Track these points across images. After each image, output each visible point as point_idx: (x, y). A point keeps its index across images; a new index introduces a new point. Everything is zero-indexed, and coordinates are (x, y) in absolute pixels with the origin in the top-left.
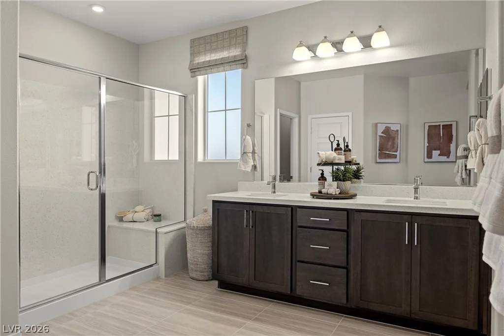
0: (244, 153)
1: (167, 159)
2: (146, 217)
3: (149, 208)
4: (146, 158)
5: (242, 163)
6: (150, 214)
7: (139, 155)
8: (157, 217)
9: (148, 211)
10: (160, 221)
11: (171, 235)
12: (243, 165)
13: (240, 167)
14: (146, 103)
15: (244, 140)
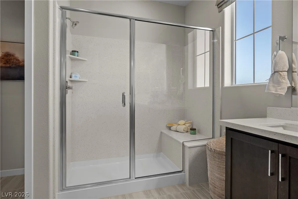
0: (275, 72)
1: (204, 86)
2: (186, 130)
3: (189, 123)
4: (190, 86)
5: (271, 84)
6: (189, 128)
7: (185, 84)
8: (193, 130)
9: (187, 125)
10: (195, 134)
11: (196, 149)
12: (274, 87)
13: (268, 89)
14: (190, 46)
15: (275, 56)
